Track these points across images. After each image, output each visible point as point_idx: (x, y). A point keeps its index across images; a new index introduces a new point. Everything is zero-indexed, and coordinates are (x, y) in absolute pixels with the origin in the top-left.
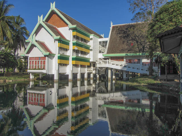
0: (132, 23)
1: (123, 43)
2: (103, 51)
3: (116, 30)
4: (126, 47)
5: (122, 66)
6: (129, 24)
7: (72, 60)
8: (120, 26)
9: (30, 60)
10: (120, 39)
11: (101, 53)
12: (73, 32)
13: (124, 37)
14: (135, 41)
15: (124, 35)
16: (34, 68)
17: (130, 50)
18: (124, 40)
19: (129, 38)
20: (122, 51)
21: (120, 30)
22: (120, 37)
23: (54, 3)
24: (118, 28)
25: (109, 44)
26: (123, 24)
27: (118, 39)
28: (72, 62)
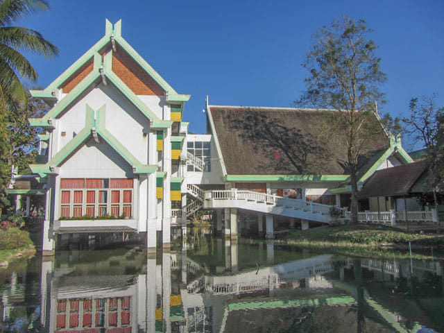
0: (254, 107)
1: (256, 152)
2: (198, 168)
3: (224, 118)
4: (267, 162)
5: (271, 206)
6: (247, 107)
7: (172, 189)
8: (230, 111)
9: (61, 187)
10: (244, 141)
11: (192, 170)
12: (171, 111)
13: (251, 137)
14: (280, 149)
15: (247, 132)
16: (84, 213)
17: (278, 169)
18: (254, 144)
19: (262, 140)
20: (262, 170)
21: (233, 119)
22: (239, 136)
23: (119, 23)
24: (225, 116)
25: (222, 151)
26: (236, 107)
27: (238, 140)
28: (171, 195)
